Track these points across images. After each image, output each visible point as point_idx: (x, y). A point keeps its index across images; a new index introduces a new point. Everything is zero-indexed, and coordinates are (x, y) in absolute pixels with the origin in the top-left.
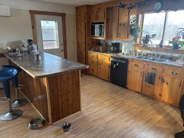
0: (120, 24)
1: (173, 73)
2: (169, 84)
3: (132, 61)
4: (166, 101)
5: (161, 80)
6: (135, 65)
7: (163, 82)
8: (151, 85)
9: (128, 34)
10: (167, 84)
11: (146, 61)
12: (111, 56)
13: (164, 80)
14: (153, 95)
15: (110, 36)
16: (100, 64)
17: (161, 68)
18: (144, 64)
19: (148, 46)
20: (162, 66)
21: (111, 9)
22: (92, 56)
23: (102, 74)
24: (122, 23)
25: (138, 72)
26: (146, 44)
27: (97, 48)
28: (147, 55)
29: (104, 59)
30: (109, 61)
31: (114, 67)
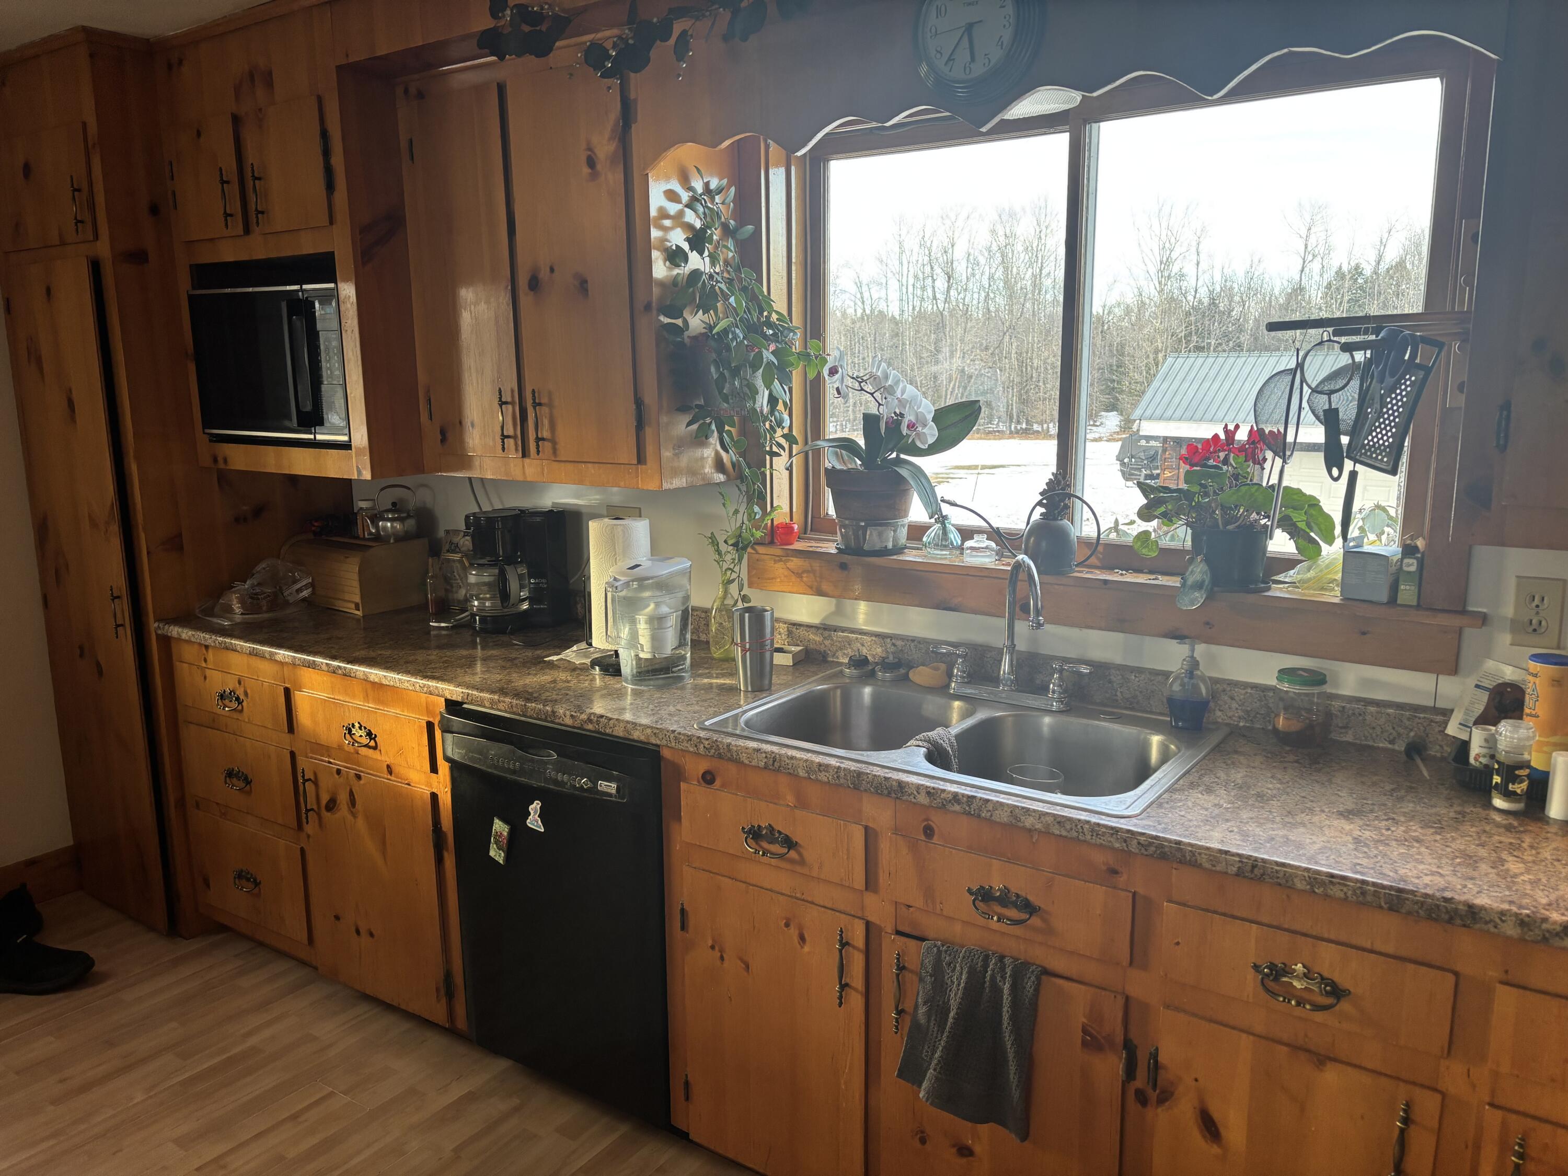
0: (534, 284)
1: (1272, 976)
2: (1235, 1140)
3: (708, 778)
5: (1117, 1060)
6: (755, 834)
7: (1143, 1099)
8: (985, 1137)
9: (639, 403)
10: (1209, 1125)
11: (893, 794)
12: (453, 706)
13: (1155, 1066)
15: (431, 434)
16: (332, 805)
17: (1098, 894)
18: (870, 825)
19: (899, 550)
20: (1114, 872)
21: (406, 91)
22: (222, 697)
23: (358, 932)
24: (552, 270)
25: (802, 938)
26: (875, 534)
27: (304, 583)
28: (902, 671)
29: (372, 743)
30: (434, 769)
31: (496, 854)
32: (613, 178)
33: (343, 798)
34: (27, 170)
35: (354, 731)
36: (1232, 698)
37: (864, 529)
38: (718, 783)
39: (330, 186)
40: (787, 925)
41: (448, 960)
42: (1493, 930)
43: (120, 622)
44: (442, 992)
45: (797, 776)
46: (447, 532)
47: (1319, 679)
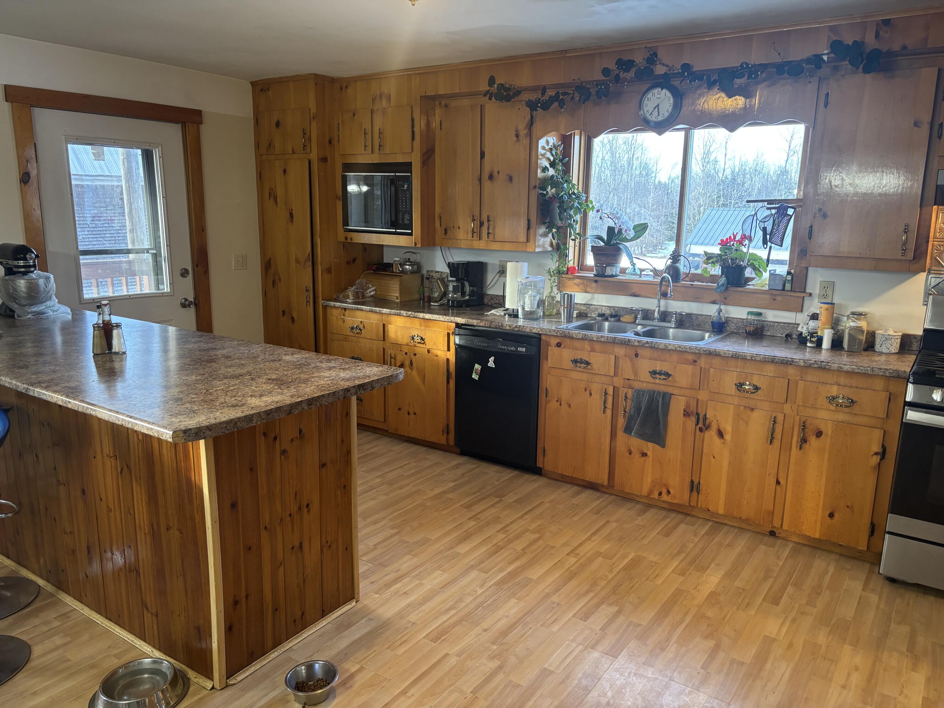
0: (491, 177)
1: (740, 386)
2: (728, 437)
3: (559, 345)
4: (721, 511)
5: (694, 419)
6: (575, 361)
7: (701, 430)
8: (650, 447)
9: (529, 221)
10: (721, 434)
11: (626, 343)
12: (458, 325)
13: (705, 418)
14: (664, 491)
15: (439, 230)
17: (690, 368)
18: (617, 355)
19: (616, 276)
20: (695, 361)
21: (440, 104)
22: (352, 328)
23: (409, 413)
24: (498, 173)
25: (591, 394)
26: (609, 269)
27: (373, 289)
28: (618, 318)
29: (423, 342)
30: (449, 350)
31: (475, 376)
32: (526, 142)
33: (407, 363)
34: (278, 124)
35: (415, 338)
36: (733, 323)
37: (606, 267)
38: (562, 346)
39: (413, 139)
40: (585, 390)
41: (448, 420)
42: (797, 364)
43: (308, 300)
44: (445, 431)
45: (593, 340)
46: (428, 271)
47: (760, 314)
